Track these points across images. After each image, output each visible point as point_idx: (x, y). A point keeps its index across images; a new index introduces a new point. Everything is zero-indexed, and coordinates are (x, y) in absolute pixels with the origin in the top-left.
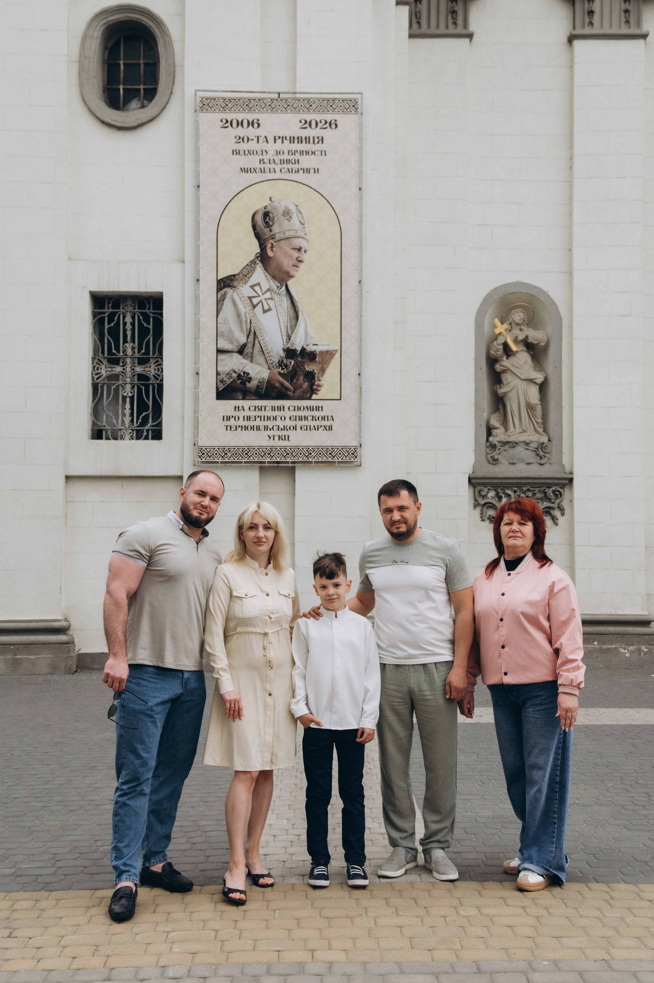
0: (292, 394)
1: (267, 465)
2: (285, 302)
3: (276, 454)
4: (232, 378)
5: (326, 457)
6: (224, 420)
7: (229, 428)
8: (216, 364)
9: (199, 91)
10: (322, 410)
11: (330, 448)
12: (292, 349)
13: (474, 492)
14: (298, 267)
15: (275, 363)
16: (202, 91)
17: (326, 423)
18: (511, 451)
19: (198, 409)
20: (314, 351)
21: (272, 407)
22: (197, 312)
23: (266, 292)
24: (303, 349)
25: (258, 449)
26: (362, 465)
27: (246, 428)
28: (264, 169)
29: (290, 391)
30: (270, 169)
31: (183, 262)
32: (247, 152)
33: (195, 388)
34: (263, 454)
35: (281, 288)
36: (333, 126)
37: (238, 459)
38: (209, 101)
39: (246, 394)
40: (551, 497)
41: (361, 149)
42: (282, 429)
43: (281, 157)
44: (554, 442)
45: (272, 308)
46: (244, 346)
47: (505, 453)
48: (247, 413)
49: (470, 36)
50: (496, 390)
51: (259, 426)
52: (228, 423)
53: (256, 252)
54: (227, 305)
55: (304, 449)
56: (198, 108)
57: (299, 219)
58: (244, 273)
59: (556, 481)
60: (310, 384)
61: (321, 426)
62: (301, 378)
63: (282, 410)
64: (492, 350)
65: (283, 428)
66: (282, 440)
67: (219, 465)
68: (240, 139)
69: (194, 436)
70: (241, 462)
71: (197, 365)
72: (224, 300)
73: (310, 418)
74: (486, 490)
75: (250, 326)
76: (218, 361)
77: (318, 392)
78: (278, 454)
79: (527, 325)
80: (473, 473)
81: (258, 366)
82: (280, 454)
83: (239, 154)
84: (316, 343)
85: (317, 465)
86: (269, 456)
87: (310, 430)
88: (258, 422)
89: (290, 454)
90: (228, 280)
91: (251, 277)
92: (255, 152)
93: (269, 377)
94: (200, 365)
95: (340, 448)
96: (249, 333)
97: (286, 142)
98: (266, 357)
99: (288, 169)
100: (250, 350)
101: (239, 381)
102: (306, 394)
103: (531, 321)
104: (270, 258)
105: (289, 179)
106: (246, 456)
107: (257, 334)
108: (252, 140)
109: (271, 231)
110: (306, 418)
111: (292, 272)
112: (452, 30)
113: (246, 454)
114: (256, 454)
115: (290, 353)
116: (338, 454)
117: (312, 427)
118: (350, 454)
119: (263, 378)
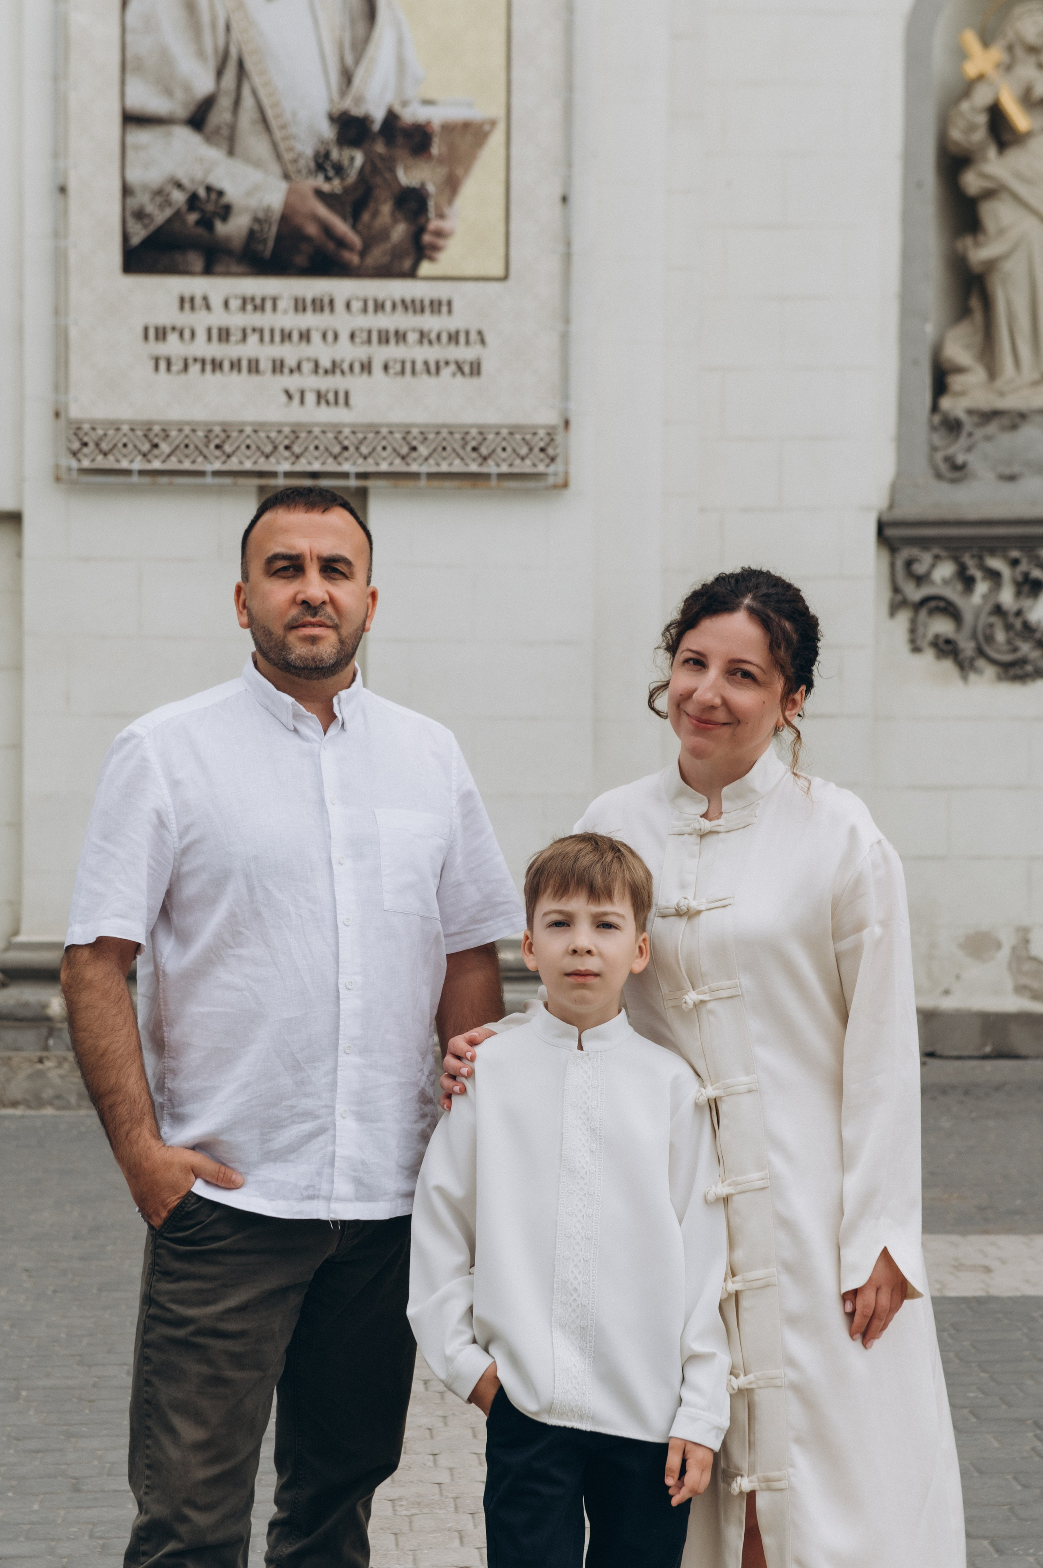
0: (357, 259)
1: (280, 481)
3: (312, 447)
4: (170, 205)
5: (462, 459)
6: (147, 339)
7: (163, 365)
8: (119, 163)
10: (449, 313)
11: (475, 431)
12: (357, 118)
13: (892, 565)
15: (303, 160)
17: (464, 353)
18: (1006, 440)
19: (67, 303)
20: (423, 121)
21: (296, 300)
24: (391, 118)
25: (255, 431)
26: (573, 483)
27: (217, 365)
29: (351, 249)
33: (56, 235)
34: (271, 447)
37: (194, 462)
39: (215, 258)
42: (326, 372)
46: (208, 104)
47: (987, 447)
48: (218, 318)
50: (962, 252)
51: (257, 361)
52: (162, 349)
55: (396, 434)
60: (413, 229)
61: (447, 363)
62: (386, 209)
63: (327, 309)
64: (955, 126)
65: (329, 366)
66: (328, 403)
67: (135, 479)
69: (56, 388)
70: (201, 474)
71: (61, 163)
73: (412, 337)
74: (927, 558)
75: (227, 41)
76: (128, 150)
77: (436, 255)
78: (317, 448)
80: (891, 507)
81: (250, 169)
82: (322, 448)
84: (434, 96)
85: (436, 483)
86: (287, 453)
87: (413, 372)
88: (252, 348)
89: (352, 449)
93: (286, 205)
94: (71, 162)
95: (504, 432)
96: (224, 63)
98: (277, 139)
100: (228, 116)
101: (192, 218)
102: (400, 259)
106: (217, 453)
107: (248, 64)
110: (401, 336)
113: (218, 447)
114: (248, 447)
116: (499, 450)
117: (419, 366)
118: (536, 450)
119: (268, 210)
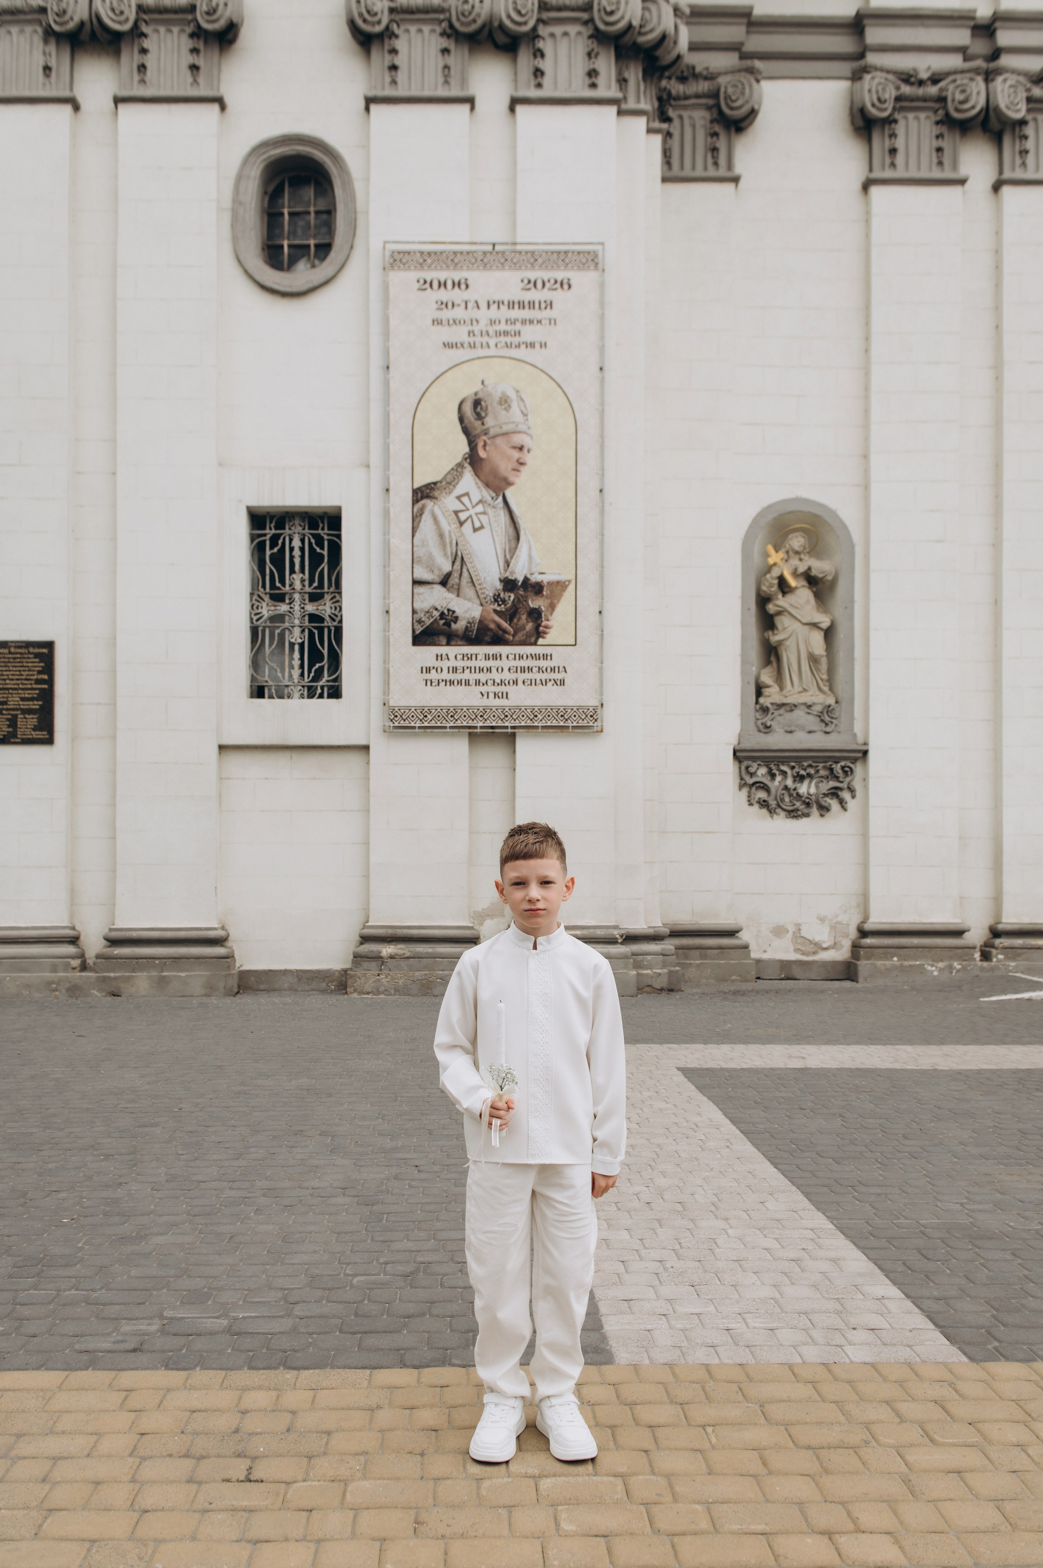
0: (511, 638)
1: (479, 730)
2: (503, 517)
3: (492, 716)
4: (432, 617)
5: (556, 720)
6: (422, 672)
7: (429, 683)
8: (411, 600)
9: (388, 242)
10: (551, 659)
11: (562, 709)
12: (511, 580)
13: (740, 768)
14: (518, 471)
15: (489, 598)
16: (394, 242)
17: (557, 676)
18: (788, 715)
19: (389, 658)
20: (540, 581)
21: (485, 654)
22: (386, 532)
23: (477, 504)
24: (526, 580)
25: (467, 709)
26: (604, 730)
27: (452, 683)
28: (474, 344)
29: (509, 634)
30: (482, 344)
31: (368, 466)
32: (451, 322)
33: (384, 630)
34: (474, 716)
35: (497, 499)
36: (566, 286)
37: (442, 723)
38: (402, 255)
39: (451, 638)
40: (838, 775)
41: (602, 317)
42: (498, 684)
43: (497, 328)
44: (843, 704)
45: (485, 525)
46: (448, 575)
47: (781, 718)
48: (452, 663)
49: (736, 180)
50: (767, 637)
51: (469, 681)
52: (428, 676)
53: (464, 452)
54: (426, 522)
55: (528, 710)
56: (387, 265)
57: (520, 409)
58: (448, 480)
59: (846, 754)
60: (535, 625)
62: (524, 617)
63: (499, 659)
64: (764, 585)
65: (499, 682)
66: (499, 697)
67: (417, 730)
68: (444, 305)
69: (384, 693)
70: (445, 727)
71: (387, 601)
72: (421, 515)
73: (535, 670)
74: (754, 765)
75: (457, 550)
76: (415, 596)
77: (545, 636)
78: (494, 716)
79: (809, 553)
80: (739, 744)
81: (466, 602)
82: (496, 716)
83: (441, 324)
84: (543, 571)
85: (545, 730)
86: (481, 719)
87: (535, 685)
88: (467, 675)
89: (509, 716)
90: (428, 488)
91: (457, 484)
92: (462, 322)
93: (481, 616)
94: (391, 601)
95: (575, 709)
96: (455, 559)
97: (504, 308)
98: (478, 589)
99: (506, 343)
100: (457, 580)
101: (442, 622)
102: (530, 637)
103: (813, 549)
104: (481, 459)
105: (508, 355)
106: (452, 719)
107: (465, 559)
108: (459, 305)
109: (483, 424)
110: (530, 669)
111: (511, 479)
112: (712, 172)
113: (452, 716)
114: (465, 716)
115: (509, 584)
116: (572, 716)
117: (538, 682)
118: (589, 716)
119: (474, 617)
